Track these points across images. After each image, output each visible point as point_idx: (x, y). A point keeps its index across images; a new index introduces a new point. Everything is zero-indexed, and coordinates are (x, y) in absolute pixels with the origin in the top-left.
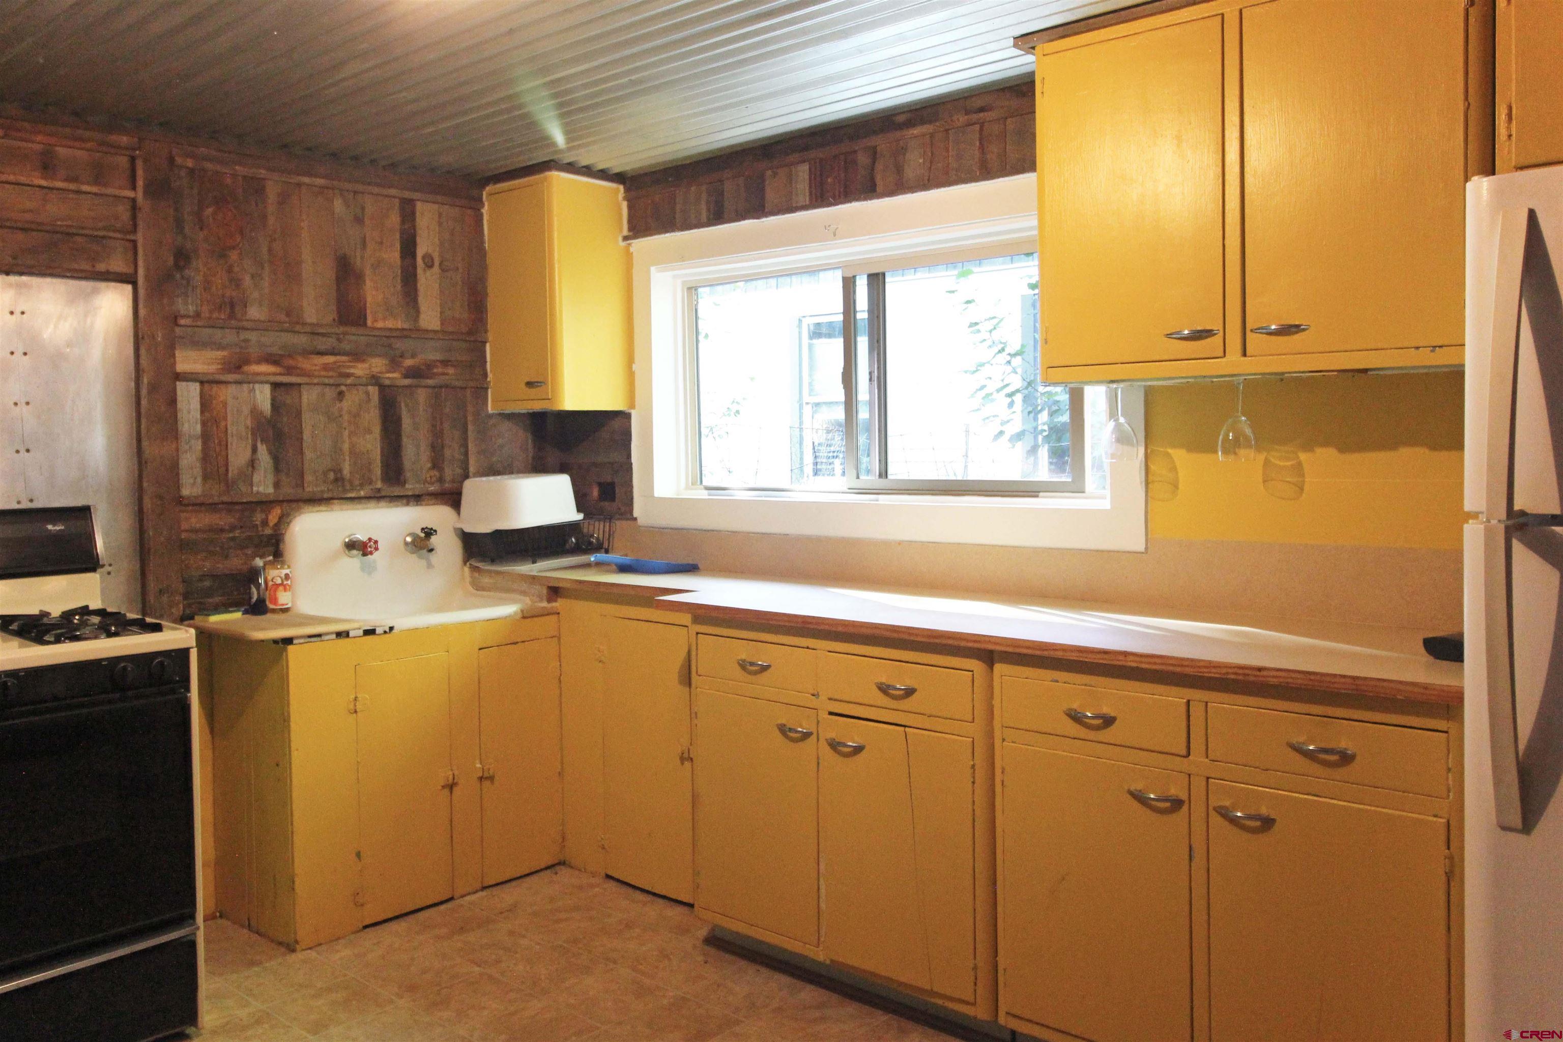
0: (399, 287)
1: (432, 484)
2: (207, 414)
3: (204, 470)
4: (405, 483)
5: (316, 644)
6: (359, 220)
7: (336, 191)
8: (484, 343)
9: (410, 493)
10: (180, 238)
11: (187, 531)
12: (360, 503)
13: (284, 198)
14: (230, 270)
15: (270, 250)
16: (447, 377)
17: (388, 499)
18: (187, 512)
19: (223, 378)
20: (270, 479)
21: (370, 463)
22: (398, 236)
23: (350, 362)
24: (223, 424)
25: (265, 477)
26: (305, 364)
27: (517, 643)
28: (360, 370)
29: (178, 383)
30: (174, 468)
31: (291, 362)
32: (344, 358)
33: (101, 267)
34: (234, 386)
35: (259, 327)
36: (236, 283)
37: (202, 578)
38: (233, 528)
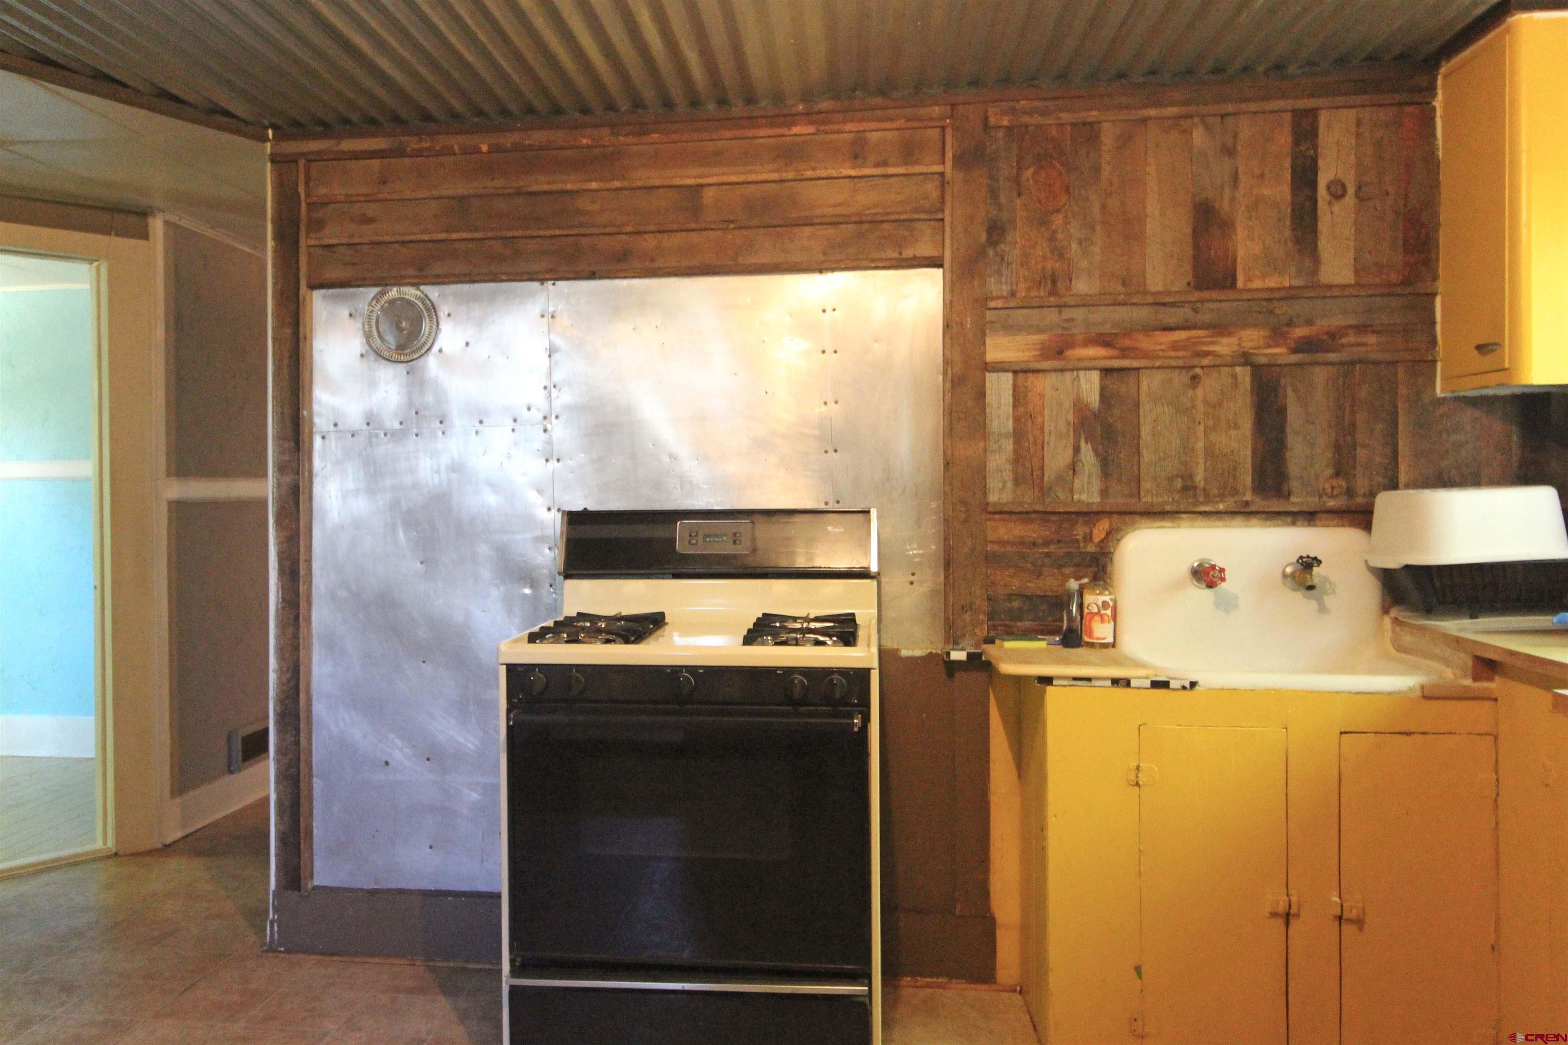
0: (1287, 233)
1: (1332, 496)
2: (1021, 410)
3: (1015, 473)
4: (1289, 495)
5: (1083, 690)
6: (1229, 151)
7: (1196, 120)
8: (1434, 295)
9: (1295, 509)
10: (994, 212)
11: (993, 542)
12: (1221, 519)
13: (1124, 140)
14: (1052, 239)
15: (1104, 207)
16: (1364, 349)
17: (1263, 516)
18: (995, 520)
19: (1037, 366)
20: (1096, 485)
21: (1235, 468)
22: (1288, 163)
23: (1210, 337)
24: (1040, 419)
25: (1089, 483)
26: (1145, 343)
27: (1414, 733)
28: (1225, 346)
29: (987, 374)
30: (980, 472)
31: (1127, 342)
32: (1200, 333)
33: (908, 253)
34: (1053, 375)
35: (1086, 303)
36: (1060, 253)
37: (1010, 597)
38: (1046, 543)
